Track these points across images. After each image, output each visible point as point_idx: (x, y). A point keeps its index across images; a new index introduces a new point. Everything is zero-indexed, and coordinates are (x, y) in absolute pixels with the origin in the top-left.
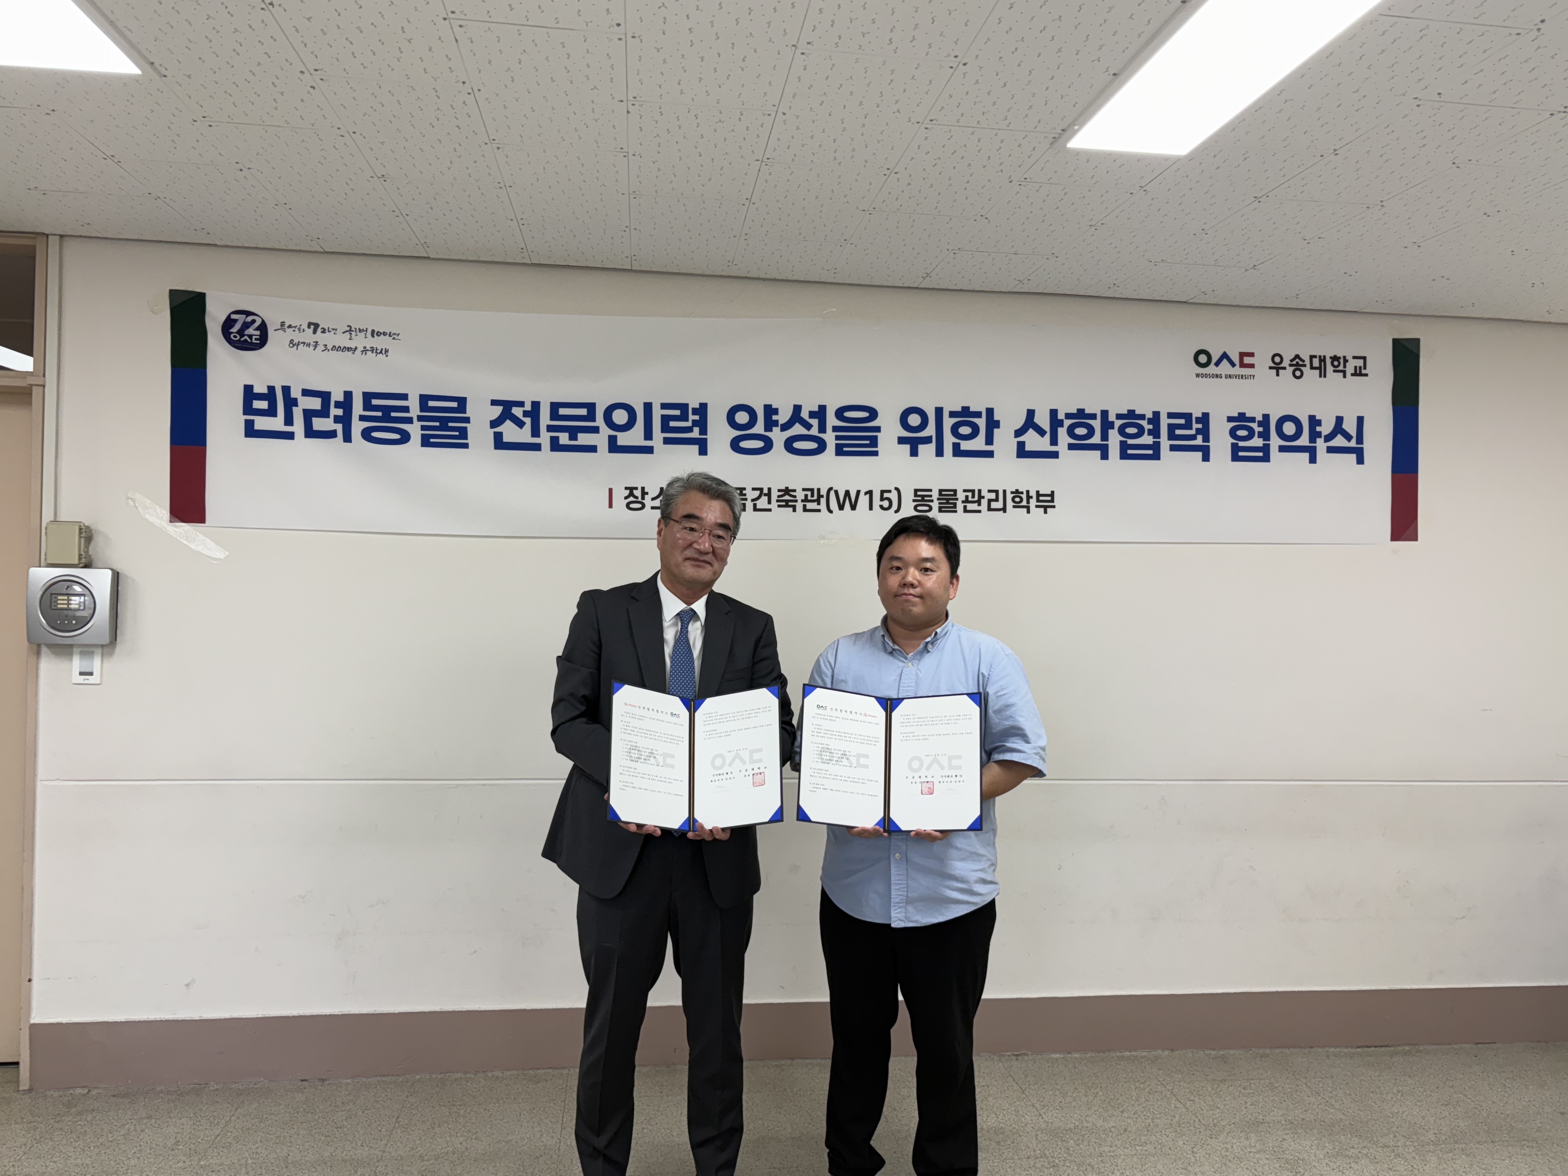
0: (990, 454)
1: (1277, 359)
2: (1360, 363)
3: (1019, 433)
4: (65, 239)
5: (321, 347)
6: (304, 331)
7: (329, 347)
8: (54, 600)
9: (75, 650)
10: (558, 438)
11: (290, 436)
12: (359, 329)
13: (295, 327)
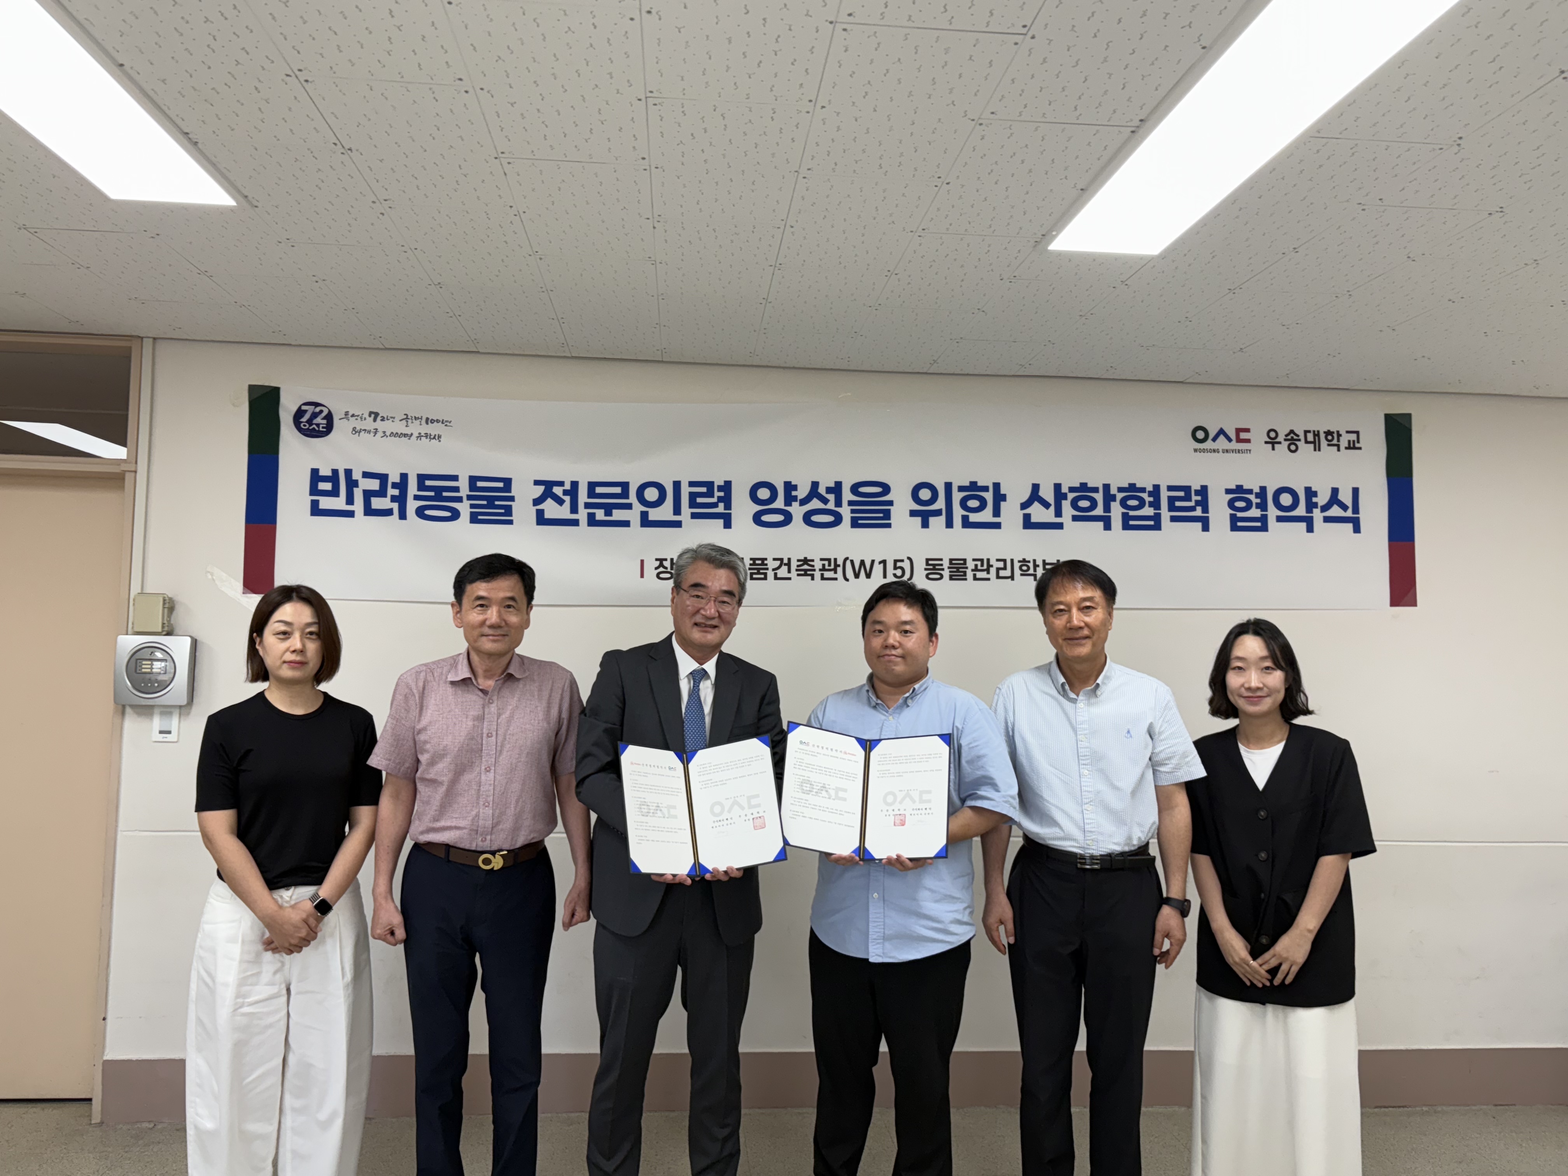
0: (997, 526)
1: (1273, 435)
2: (1353, 437)
3: (1024, 506)
4: (159, 342)
5: (380, 434)
6: (365, 419)
7: (388, 434)
8: (139, 664)
9: (157, 711)
10: (594, 514)
11: (350, 514)
12: (415, 417)
13: (358, 416)
